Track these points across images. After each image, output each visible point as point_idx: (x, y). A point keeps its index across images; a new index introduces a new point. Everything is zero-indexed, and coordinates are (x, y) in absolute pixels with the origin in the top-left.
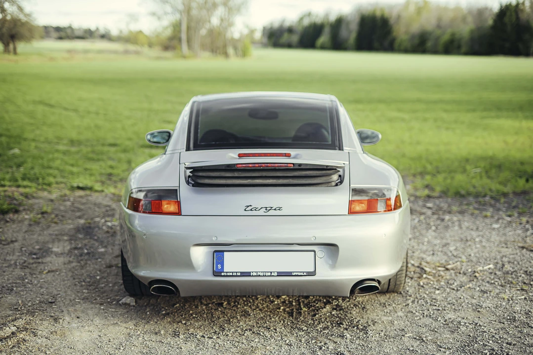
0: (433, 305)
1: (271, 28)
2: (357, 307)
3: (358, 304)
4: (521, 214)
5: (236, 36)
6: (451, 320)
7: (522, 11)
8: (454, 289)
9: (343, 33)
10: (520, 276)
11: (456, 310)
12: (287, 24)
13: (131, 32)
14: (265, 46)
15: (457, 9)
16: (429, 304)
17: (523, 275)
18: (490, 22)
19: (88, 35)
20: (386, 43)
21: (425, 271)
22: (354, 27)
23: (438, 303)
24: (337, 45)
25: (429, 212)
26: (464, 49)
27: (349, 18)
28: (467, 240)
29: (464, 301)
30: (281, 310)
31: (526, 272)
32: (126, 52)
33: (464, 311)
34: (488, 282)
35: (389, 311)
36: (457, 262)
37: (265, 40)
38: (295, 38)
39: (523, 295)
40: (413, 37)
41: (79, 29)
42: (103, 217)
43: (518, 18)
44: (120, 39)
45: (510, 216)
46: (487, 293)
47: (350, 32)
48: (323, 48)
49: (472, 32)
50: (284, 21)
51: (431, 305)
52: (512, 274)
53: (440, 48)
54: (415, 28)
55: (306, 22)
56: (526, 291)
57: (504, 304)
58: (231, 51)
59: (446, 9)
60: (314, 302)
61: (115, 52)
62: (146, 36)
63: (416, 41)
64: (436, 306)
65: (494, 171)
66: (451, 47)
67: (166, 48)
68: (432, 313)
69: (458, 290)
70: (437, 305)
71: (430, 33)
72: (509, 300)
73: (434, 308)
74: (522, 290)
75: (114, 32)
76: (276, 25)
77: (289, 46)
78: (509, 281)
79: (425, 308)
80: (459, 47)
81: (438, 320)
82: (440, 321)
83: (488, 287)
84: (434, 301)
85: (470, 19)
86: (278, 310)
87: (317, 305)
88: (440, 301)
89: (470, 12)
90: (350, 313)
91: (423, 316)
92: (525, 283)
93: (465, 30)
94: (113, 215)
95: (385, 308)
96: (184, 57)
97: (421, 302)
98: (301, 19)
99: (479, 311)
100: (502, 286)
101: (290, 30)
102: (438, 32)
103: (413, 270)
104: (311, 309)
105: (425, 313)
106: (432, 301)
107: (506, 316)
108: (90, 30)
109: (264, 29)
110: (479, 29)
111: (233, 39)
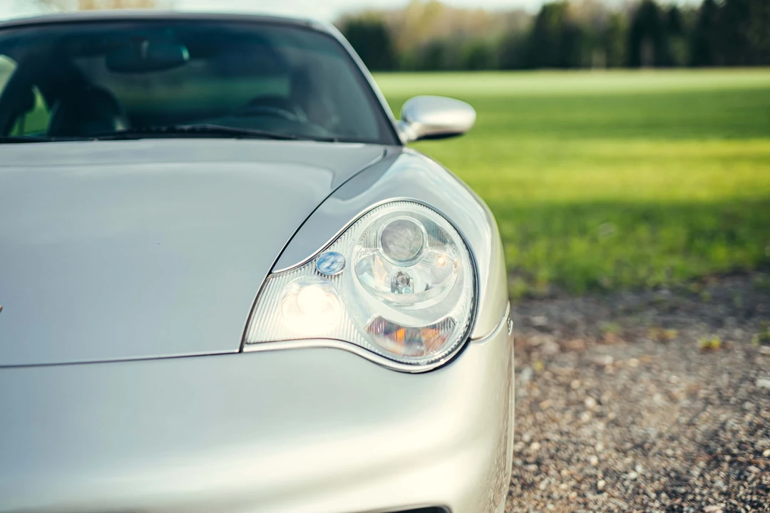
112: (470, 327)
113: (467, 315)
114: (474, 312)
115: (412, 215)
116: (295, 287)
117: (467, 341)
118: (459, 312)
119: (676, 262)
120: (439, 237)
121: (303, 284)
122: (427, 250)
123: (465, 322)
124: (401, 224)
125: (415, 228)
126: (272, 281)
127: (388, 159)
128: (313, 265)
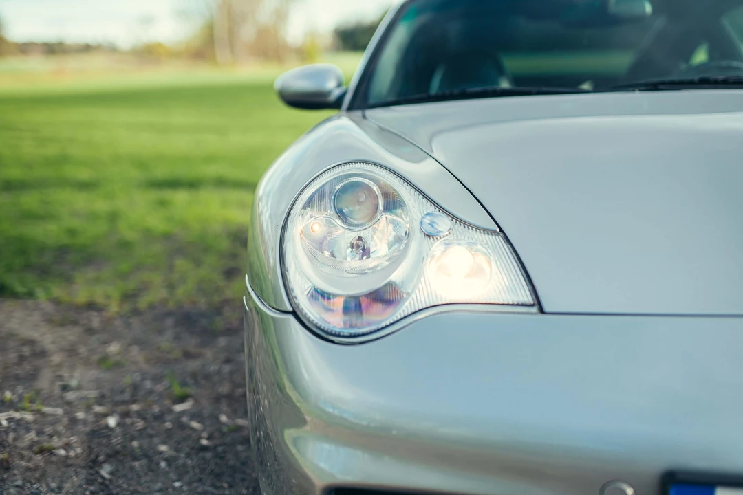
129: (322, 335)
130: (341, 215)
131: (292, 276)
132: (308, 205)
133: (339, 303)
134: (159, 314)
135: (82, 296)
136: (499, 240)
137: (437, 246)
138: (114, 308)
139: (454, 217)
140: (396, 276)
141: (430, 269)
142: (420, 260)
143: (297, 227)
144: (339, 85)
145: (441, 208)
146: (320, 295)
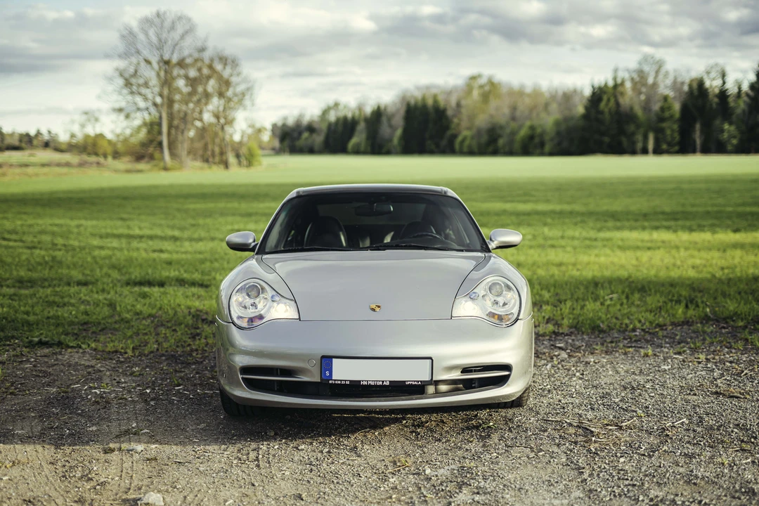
0: (623, 479)
1: (284, 125)
2: (510, 488)
3: (509, 484)
4: (694, 350)
5: (237, 138)
6: (659, 499)
7: (622, 94)
8: (644, 455)
9: (385, 130)
10: (732, 431)
11: (661, 484)
12: (306, 120)
13: (87, 137)
14: (278, 152)
15: (537, 93)
16: (616, 477)
17: (735, 430)
18: (580, 110)
19: (26, 142)
20: (444, 143)
21: (592, 432)
22: (399, 121)
23: (629, 475)
24: (377, 147)
25: (564, 355)
26: (547, 148)
27: (391, 110)
28: (633, 388)
29: (667, 471)
30: (394, 500)
31: (738, 425)
32: (82, 165)
33: (673, 484)
34: (689, 442)
35: (559, 492)
36: (632, 418)
37: (277, 144)
38: (319, 139)
39: (747, 458)
40: (479, 133)
41: (12, 135)
42: (85, 383)
43: (618, 104)
44: (71, 148)
45: (679, 353)
46: (695, 457)
47: (393, 128)
48: (357, 152)
49: (557, 123)
50: (301, 116)
51: (619, 479)
52: (718, 430)
53: (517, 146)
54: (482, 121)
55: (332, 117)
56: (749, 451)
57: (726, 471)
58: (232, 159)
59: (521, 93)
60: (441, 484)
61: (68, 165)
62: (110, 142)
63: (485, 139)
64: (627, 479)
65: (637, 296)
66: (531, 146)
67: (139, 158)
68: (626, 490)
69: (650, 457)
70: (630, 479)
71: (502, 127)
72: (730, 466)
73: (627, 482)
74: (743, 450)
75: (63, 138)
76: (291, 122)
77: (311, 151)
78: (718, 439)
79: (613, 484)
80: (542, 144)
81: (640, 499)
82: (643, 501)
83: (691, 449)
84: (622, 472)
85: (554, 107)
86: (389, 500)
87: (448, 489)
88: (631, 472)
89: (553, 97)
90: (503, 497)
91: (615, 496)
92: (742, 441)
93: (548, 121)
94: (100, 379)
95: (552, 487)
96: (166, 169)
97: (604, 476)
98: (325, 112)
99: (695, 484)
100: (712, 447)
101: (311, 129)
102: (513, 125)
103: (574, 431)
104: (439, 495)
105: (616, 491)
106: (619, 473)
107: (737, 487)
108: (28, 135)
109: (274, 126)
110: (566, 119)
111: (232, 142)
112: (518, 315)
113: (518, 312)
114: (520, 311)
115: (500, 281)
116: (464, 302)
117: (517, 320)
118: (515, 311)
119: (650, 317)
120: (509, 288)
121: (466, 301)
122: (504, 292)
123: (517, 314)
124: (495, 284)
125: (501, 285)
126: (457, 301)
127: (487, 259)
128: (468, 296)
129: (240, 328)
130: (248, 295)
131: (232, 312)
132: (237, 292)
133: (247, 320)
134: (157, 355)
135: (110, 347)
136: (293, 302)
137: (275, 304)
138: (130, 353)
139: (281, 296)
140: (262, 312)
141: (273, 310)
142: (270, 307)
143: (234, 299)
144: (254, 241)
145: (278, 293)
146: (239, 317)
